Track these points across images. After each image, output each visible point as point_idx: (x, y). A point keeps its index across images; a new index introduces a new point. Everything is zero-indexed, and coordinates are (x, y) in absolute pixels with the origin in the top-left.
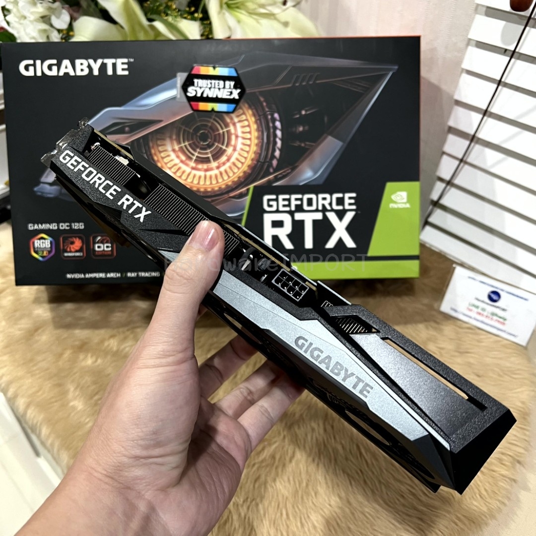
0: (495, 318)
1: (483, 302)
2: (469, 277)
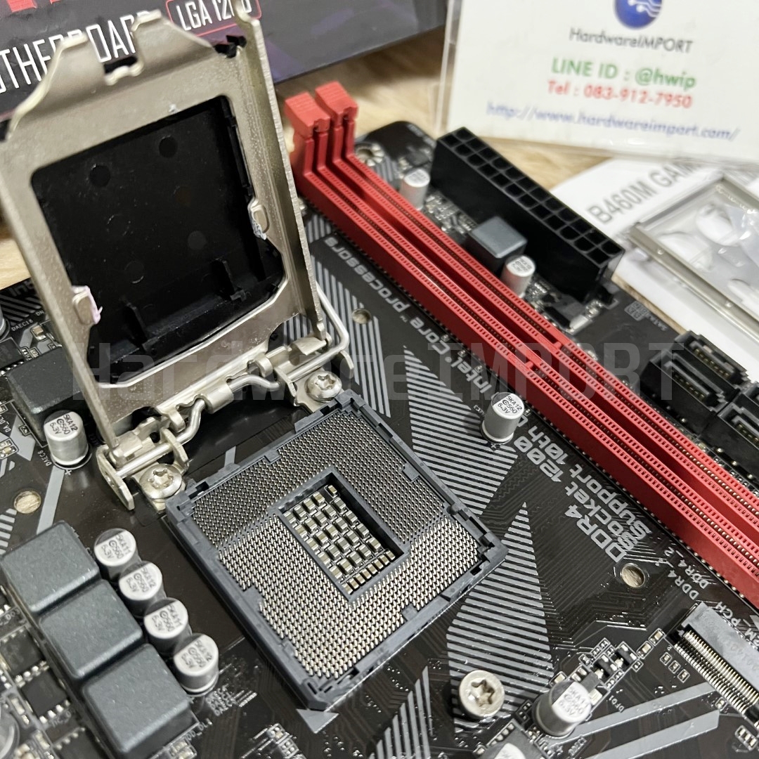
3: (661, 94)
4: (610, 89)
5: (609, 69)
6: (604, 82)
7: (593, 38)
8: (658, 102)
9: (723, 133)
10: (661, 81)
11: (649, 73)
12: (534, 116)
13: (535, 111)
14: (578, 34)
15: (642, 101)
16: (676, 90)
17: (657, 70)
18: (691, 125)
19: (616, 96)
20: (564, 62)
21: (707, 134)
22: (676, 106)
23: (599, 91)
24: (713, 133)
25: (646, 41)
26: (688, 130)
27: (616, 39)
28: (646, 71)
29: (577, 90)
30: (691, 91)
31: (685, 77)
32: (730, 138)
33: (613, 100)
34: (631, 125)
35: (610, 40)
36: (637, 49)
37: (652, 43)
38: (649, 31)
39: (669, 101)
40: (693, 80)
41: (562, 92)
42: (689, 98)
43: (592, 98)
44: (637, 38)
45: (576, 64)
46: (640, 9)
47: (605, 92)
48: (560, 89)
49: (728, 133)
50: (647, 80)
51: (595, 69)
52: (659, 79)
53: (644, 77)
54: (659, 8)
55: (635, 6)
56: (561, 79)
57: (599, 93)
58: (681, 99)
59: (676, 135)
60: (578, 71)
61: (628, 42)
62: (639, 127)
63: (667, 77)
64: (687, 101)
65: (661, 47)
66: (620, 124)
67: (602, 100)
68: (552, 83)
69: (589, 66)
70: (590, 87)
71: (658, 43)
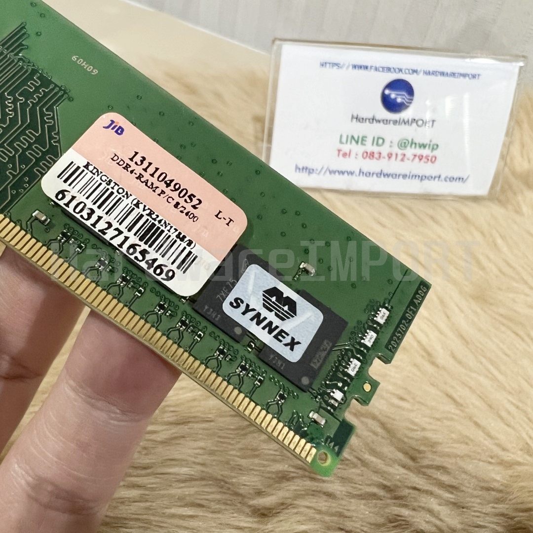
0: (410, 152)
1: (373, 120)
2: (323, 65)
3: (415, 156)
4: (380, 153)
5: (379, 141)
6: (375, 149)
7: (368, 121)
8: (413, 160)
9: (460, 179)
10: (415, 147)
11: (407, 142)
12: (328, 173)
13: (328, 169)
14: (357, 118)
15: (402, 160)
16: (426, 152)
17: (412, 140)
18: (437, 174)
19: (384, 158)
20: (348, 136)
21: (448, 180)
22: (425, 162)
23: (372, 154)
24: (452, 179)
25: (404, 120)
26: (435, 177)
27: (383, 120)
28: (405, 141)
29: (357, 155)
30: (435, 153)
31: (432, 144)
32: (464, 182)
33: (382, 160)
34: (395, 176)
35: (379, 121)
36: (397, 127)
37: (408, 121)
38: (406, 114)
39: (421, 160)
40: (437, 146)
41: (348, 156)
42: (436, 158)
43: (368, 159)
44: (398, 120)
45: (356, 138)
46: (399, 100)
47: (376, 155)
48: (345, 155)
49: (463, 179)
50: (405, 147)
51: (369, 141)
52: (413, 146)
53: (403, 145)
54: (412, 100)
55: (396, 98)
56: (346, 148)
57: (373, 156)
58: (430, 158)
59: (426, 182)
60: (357, 142)
61: (391, 122)
62: (401, 177)
63: (419, 144)
64: (434, 159)
65: (414, 125)
66: (387, 175)
67: (375, 160)
68: (339, 151)
69: (365, 139)
70: (367, 153)
71: (412, 122)
